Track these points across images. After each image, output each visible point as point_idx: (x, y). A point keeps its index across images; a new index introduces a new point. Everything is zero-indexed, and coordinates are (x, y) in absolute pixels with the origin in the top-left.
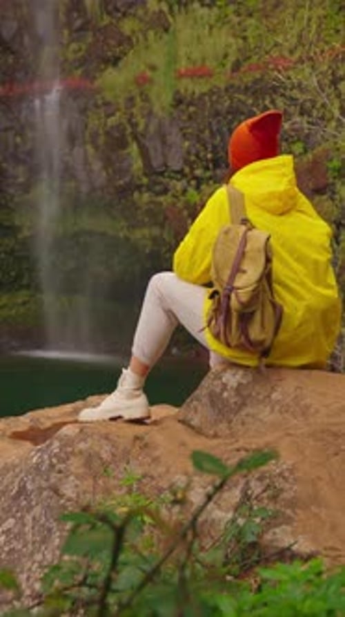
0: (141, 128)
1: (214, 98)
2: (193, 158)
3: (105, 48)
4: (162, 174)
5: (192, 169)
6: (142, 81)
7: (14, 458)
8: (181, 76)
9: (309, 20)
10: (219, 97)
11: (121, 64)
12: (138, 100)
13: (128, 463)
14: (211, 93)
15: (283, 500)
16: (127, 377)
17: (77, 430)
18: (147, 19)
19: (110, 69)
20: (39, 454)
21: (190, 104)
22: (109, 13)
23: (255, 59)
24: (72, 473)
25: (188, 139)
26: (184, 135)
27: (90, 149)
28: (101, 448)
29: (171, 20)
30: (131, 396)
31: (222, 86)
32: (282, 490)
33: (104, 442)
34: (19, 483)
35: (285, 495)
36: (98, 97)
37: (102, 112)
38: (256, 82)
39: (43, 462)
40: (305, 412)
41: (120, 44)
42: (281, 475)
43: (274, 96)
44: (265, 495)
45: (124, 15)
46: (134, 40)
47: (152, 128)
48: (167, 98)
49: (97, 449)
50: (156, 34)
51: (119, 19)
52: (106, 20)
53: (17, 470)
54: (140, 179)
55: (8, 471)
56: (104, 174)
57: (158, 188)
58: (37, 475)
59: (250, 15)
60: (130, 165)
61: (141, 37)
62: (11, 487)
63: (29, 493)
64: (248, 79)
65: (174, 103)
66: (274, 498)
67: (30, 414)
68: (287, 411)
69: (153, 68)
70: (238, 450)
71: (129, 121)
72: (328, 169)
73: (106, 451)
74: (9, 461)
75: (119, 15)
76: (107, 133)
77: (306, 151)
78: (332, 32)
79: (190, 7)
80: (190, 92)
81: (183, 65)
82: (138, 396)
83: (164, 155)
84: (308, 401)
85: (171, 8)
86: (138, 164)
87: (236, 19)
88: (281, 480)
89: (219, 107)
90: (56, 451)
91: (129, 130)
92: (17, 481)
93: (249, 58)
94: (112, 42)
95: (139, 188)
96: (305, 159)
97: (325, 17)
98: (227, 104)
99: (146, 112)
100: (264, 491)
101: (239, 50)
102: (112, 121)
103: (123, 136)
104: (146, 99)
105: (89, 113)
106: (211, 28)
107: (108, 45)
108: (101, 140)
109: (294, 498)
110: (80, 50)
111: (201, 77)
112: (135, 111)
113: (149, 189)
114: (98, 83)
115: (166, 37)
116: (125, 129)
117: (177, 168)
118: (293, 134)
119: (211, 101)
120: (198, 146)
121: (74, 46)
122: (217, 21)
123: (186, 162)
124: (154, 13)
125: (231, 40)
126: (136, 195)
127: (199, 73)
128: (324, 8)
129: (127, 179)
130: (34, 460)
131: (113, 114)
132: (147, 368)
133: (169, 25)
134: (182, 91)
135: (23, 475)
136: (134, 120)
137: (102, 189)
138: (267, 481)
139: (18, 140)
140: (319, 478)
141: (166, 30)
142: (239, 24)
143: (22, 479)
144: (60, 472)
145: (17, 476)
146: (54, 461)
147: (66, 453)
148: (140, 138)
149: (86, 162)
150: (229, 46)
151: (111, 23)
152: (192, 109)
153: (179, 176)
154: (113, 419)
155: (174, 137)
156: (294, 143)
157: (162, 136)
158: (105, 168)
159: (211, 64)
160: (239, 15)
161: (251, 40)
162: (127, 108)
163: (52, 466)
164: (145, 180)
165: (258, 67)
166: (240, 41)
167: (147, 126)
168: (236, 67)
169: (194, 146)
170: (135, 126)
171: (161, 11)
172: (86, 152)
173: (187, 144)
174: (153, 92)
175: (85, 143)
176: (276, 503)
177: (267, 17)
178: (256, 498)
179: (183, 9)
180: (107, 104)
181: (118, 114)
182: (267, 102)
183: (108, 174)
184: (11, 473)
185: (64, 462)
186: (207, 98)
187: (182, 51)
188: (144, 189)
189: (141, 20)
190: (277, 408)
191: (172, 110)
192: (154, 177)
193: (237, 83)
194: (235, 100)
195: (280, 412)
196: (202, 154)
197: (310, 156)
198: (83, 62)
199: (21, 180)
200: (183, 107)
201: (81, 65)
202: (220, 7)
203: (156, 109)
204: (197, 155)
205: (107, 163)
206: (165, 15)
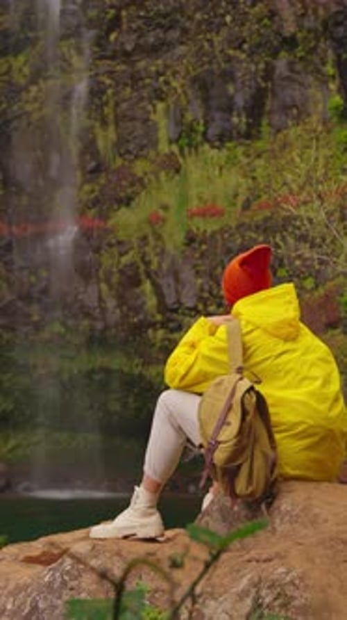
0: (154, 266)
1: (226, 236)
2: (206, 295)
3: (118, 189)
4: (175, 311)
5: (206, 305)
6: (154, 220)
7: (25, 578)
8: (192, 215)
9: (317, 159)
10: (231, 235)
11: (133, 204)
12: (151, 239)
13: (140, 578)
14: (222, 231)
15: (294, 607)
16: (141, 495)
17: (89, 548)
18: (159, 160)
19: (123, 209)
20: (51, 572)
21: (203, 242)
22: (121, 155)
23: (264, 197)
24: (84, 590)
25: (201, 277)
26: (197, 272)
27: (104, 287)
28: (114, 564)
29: (181, 160)
30: (145, 515)
31: (233, 224)
32: (293, 598)
33: (116, 558)
34: (31, 603)
35: (296, 603)
36: (111, 236)
37: (115, 250)
38: (266, 219)
39: (55, 579)
40: (314, 521)
41: (132, 185)
42: (292, 583)
43: (285, 233)
44: (277, 603)
45: (137, 157)
46: (146, 180)
47: (165, 266)
48: (180, 238)
49: (109, 566)
50: (167, 174)
51: (131, 161)
52: (119, 161)
53: (29, 590)
54: (153, 316)
55: (20, 592)
56: (118, 311)
57: (171, 325)
58: (49, 593)
59: (259, 156)
60: (144, 303)
61: (153, 178)
62: (22, 607)
63: (40, 611)
64: (259, 218)
65: (186, 241)
66: (284, 606)
67: (43, 540)
68: (296, 522)
69: (165, 208)
70: (249, 561)
71: (143, 259)
72: (339, 303)
73: (119, 567)
74: (21, 582)
75: (132, 157)
76: (121, 272)
77: (317, 286)
78: (338, 171)
79: (200, 149)
80: (202, 230)
81: (194, 204)
82: (151, 514)
83: (177, 292)
84: (317, 510)
85: (181, 150)
86: (151, 302)
87: (245, 160)
88: (292, 588)
89: (230, 245)
90: (69, 568)
91: (142, 268)
92: (29, 600)
93: (259, 197)
94: (124, 183)
95: (153, 325)
96: (316, 294)
97: (332, 157)
98: (239, 241)
99: (158, 250)
100: (275, 599)
101: (249, 189)
102: (125, 260)
103: (137, 274)
104: (159, 237)
105: (103, 252)
106: (221, 169)
107: (121, 186)
108: (115, 279)
109: (305, 605)
110: (93, 191)
111: (213, 215)
112: (147, 249)
113: (164, 325)
114: (111, 223)
115: (177, 178)
116: (138, 268)
117: (190, 304)
118: (303, 269)
119: (223, 239)
120: (211, 283)
121: (87, 187)
122: (227, 163)
123: (200, 299)
124: (166, 155)
125: (242, 180)
126: (150, 331)
127: (209, 212)
128: (330, 149)
129: (141, 317)
130: (46, 579)
131: (126, 253)
132: (159, 485)
133: (180, 166)
134: (195, 230)
135: (34, 594)
136: (147, 259)
137: (116, 326)
138: (279, 590)
139: (33, 279)
140: (330, 586)
141: (178, 171)
142: (249, 164)
143: (34, 598)
144: (72, 589)
145: (29, 596)
146: (66, 578)
147: (78, 570)
148: (153, 276)
149: (100, 299)
150: (239, 185)
151: (123, 166)
152: (204, 247)
153: (193, 313)
154: (126, 537)
155: (187, 274)
156: (305, 278)
157: (175, 274)
158: (119, 306)
159: (221, 204)
160: (248, 156)
161: (260, 180)
162: (140, 247)
163: (64, 583)
164: (159, 317)
165: (268, 206)
166: (250, 181)
167: (160, 264)
168: (247, 206)
169: (207, 283)
170: (147, 264)
171: (172, 153)
172: (100, 291)
173: (200, 281)
174: (166, 231)
175: (99, 281)
176: (287, 610)
177: (275, 157)
178: (268, 606)
179: (193, 150)
180: (120, 243)
181: (131, 253)
182: (278, 239)
183: (122, 311)
184: (23, 593)
185: (76, 579)
186: (218, 237)
187: (193, 192)
188: (158, 326)
189: (153, 162)
190: (287, 518)
191: (184, 248)
192: (168, 314)
193: (247, 220)
194: (247, 238)
195: (291, 522)
196: (215, 292)
197: (321, 291)
198: (96, 202)
199: (36, 318)
200: (196, 245)
201: (94, 205)
202: (229, 149)
203: (170, 247)
204: (211, 293)
205: (121, 300)
206: (176, 156)
